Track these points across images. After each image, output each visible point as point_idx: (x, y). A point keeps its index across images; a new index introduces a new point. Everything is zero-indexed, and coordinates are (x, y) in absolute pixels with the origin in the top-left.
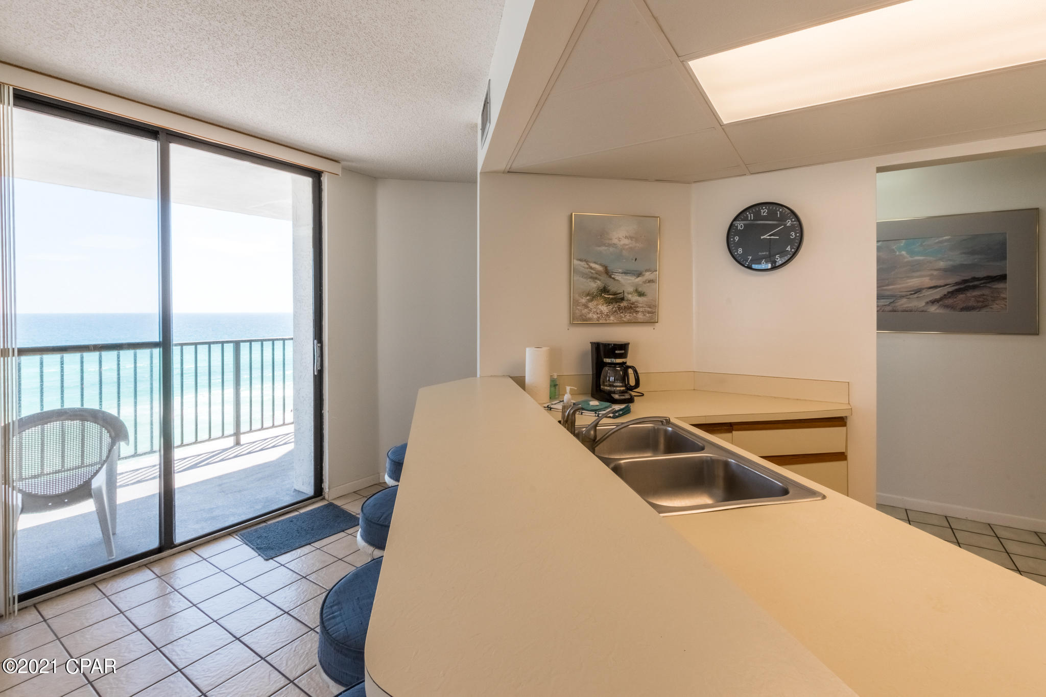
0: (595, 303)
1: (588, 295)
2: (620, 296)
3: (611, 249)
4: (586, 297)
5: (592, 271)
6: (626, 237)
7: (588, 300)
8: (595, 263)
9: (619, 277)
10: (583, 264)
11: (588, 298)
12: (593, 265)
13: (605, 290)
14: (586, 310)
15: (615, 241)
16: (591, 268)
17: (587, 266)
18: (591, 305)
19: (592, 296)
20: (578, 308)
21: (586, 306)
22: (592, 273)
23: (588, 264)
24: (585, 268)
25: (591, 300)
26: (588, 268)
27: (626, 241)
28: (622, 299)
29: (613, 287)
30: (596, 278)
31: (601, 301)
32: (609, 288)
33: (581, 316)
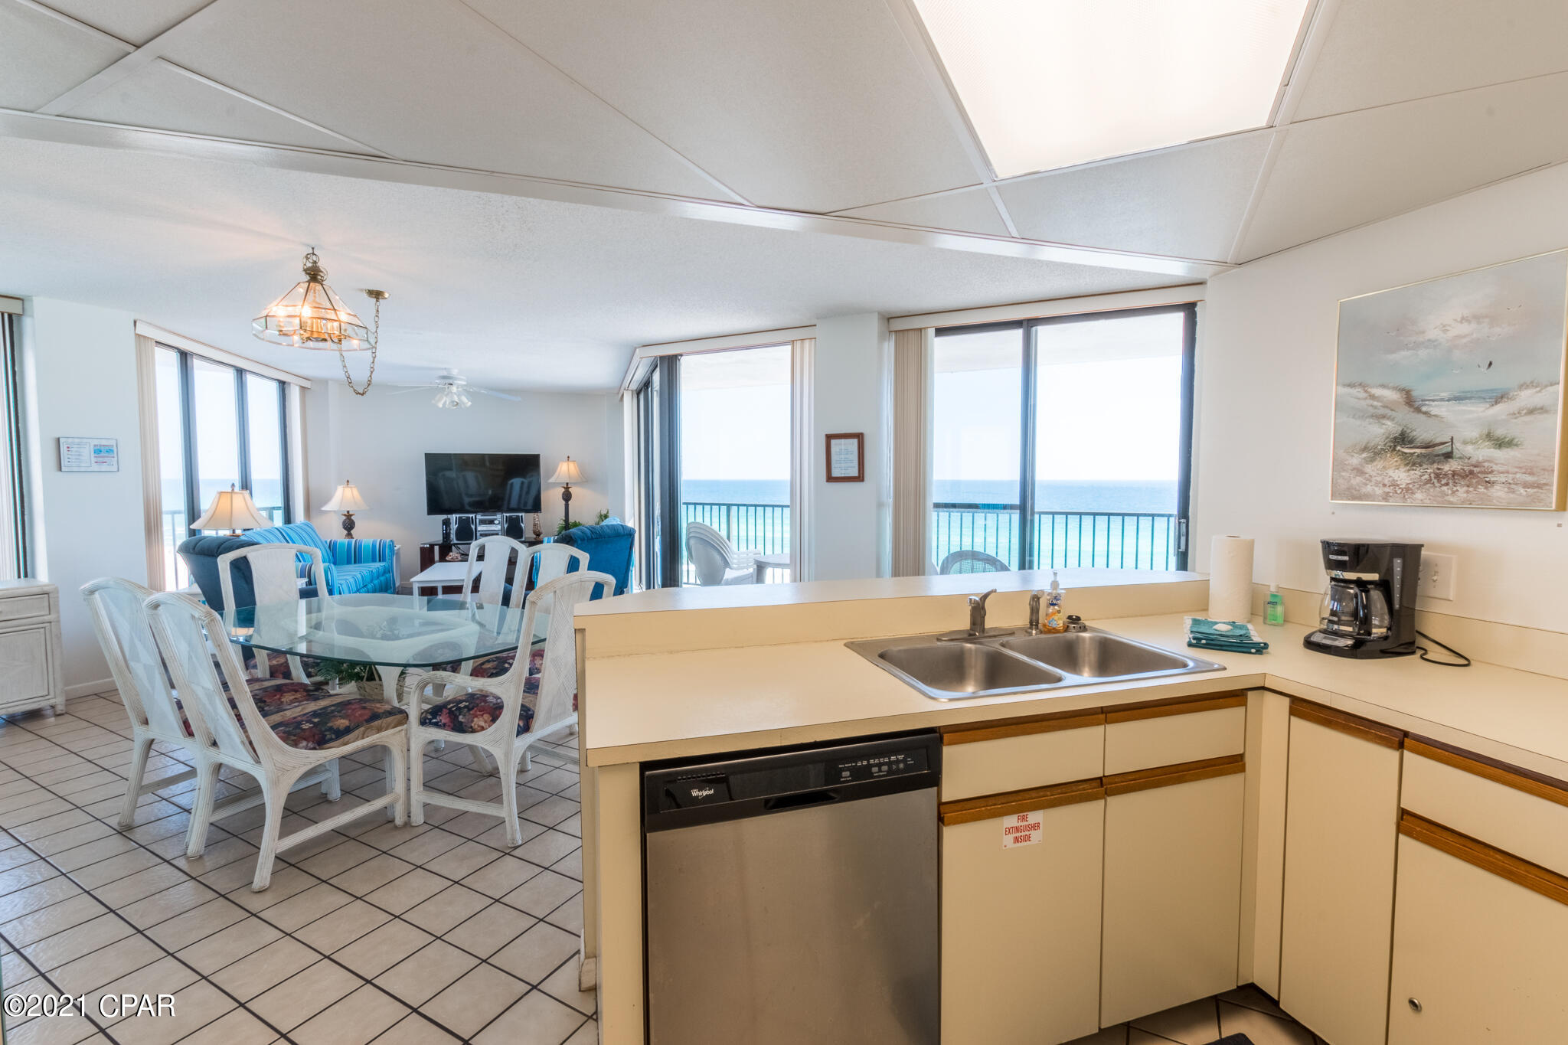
0: (1379, 464)
1: (1365, 449)
2: (1446, 449)
3: (1423, 353)
4: (1360, 454)
5: (1375, 403)
6: (1463, 320)
7: (1364, 459)
8: (1383, 386)
9: (1435, 409)
10: (1355, 391)
11: (1364, 455)
12: (1377, 392)
13: (1403, 439)
14: (1359, 479)
15: (1433, 334)
16: (1373, 397)
17: (1363, 395)
18: (1369, 469)
19: (1375, 453)
20: (1343, 474)
21: (1359, 471)
22: (1375, 407)
23: (1366, 391)
24: (1359, 399)
25: (1372, 460)
26: (1366, 398)
27: (1465, 329)
28: (1448, 456)
29: (1423, 431)
30: (1384, 417)
31: (1395, 460)
32: (1414, 433)
33: (1348, 489)
